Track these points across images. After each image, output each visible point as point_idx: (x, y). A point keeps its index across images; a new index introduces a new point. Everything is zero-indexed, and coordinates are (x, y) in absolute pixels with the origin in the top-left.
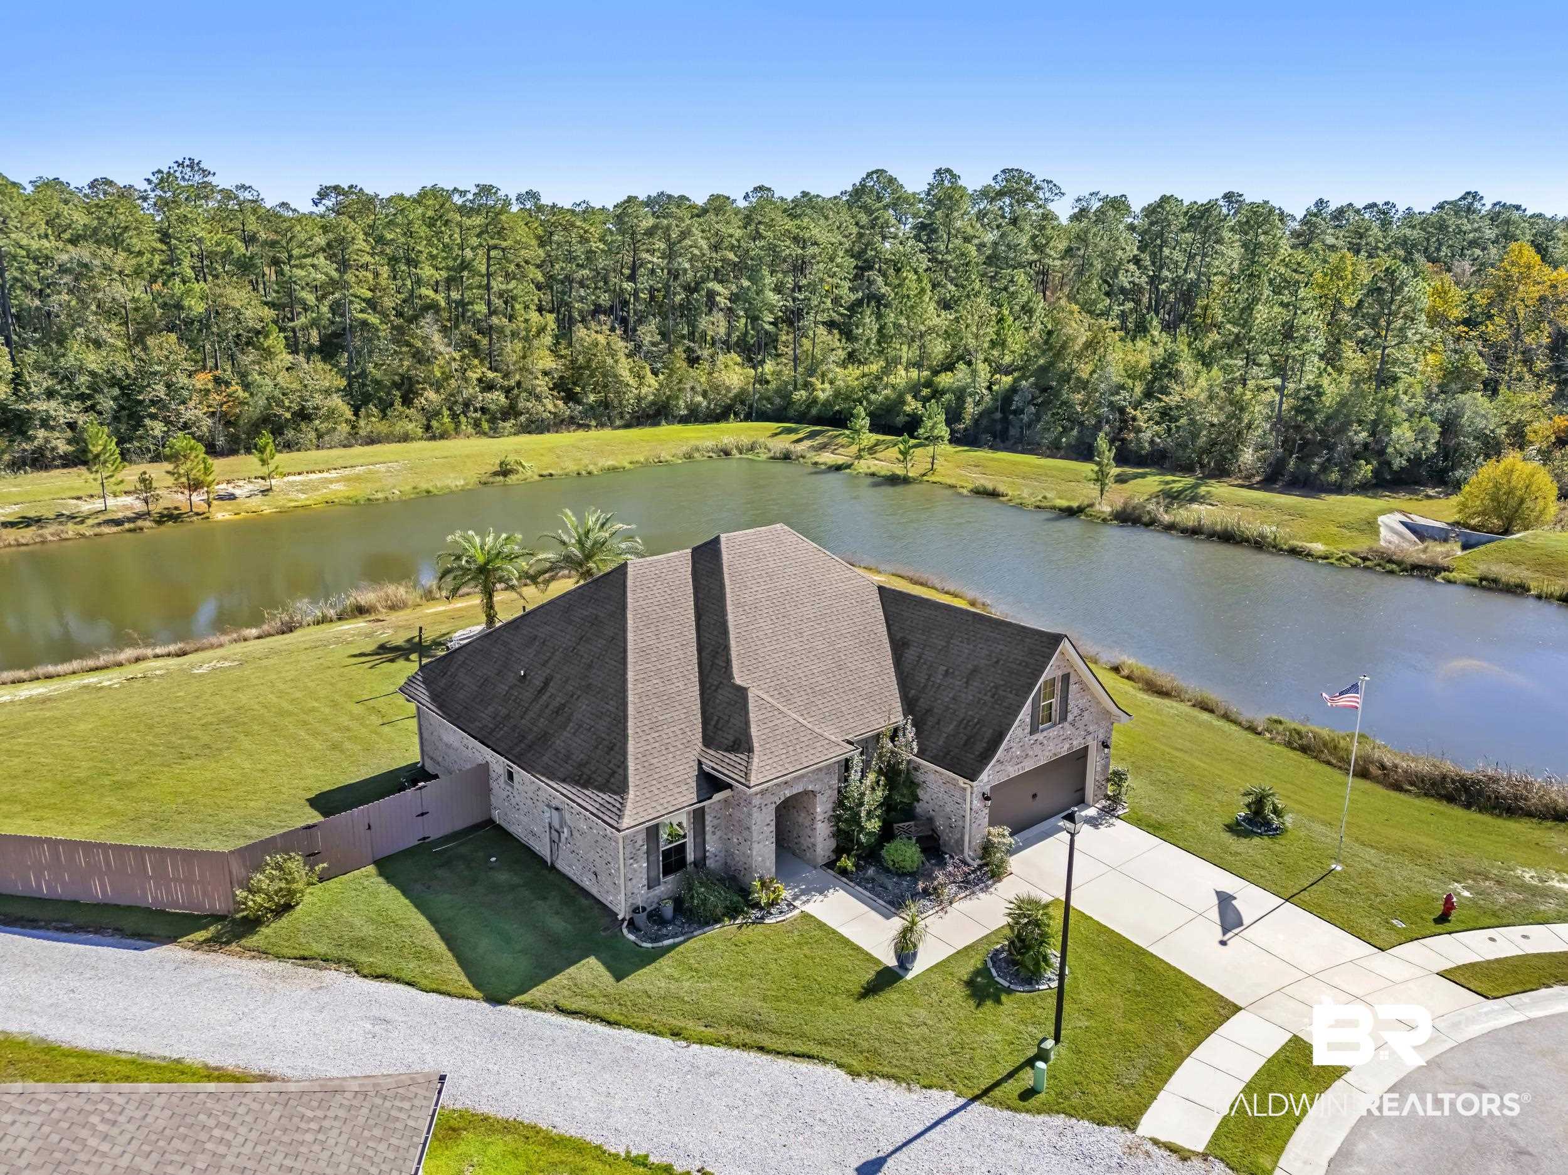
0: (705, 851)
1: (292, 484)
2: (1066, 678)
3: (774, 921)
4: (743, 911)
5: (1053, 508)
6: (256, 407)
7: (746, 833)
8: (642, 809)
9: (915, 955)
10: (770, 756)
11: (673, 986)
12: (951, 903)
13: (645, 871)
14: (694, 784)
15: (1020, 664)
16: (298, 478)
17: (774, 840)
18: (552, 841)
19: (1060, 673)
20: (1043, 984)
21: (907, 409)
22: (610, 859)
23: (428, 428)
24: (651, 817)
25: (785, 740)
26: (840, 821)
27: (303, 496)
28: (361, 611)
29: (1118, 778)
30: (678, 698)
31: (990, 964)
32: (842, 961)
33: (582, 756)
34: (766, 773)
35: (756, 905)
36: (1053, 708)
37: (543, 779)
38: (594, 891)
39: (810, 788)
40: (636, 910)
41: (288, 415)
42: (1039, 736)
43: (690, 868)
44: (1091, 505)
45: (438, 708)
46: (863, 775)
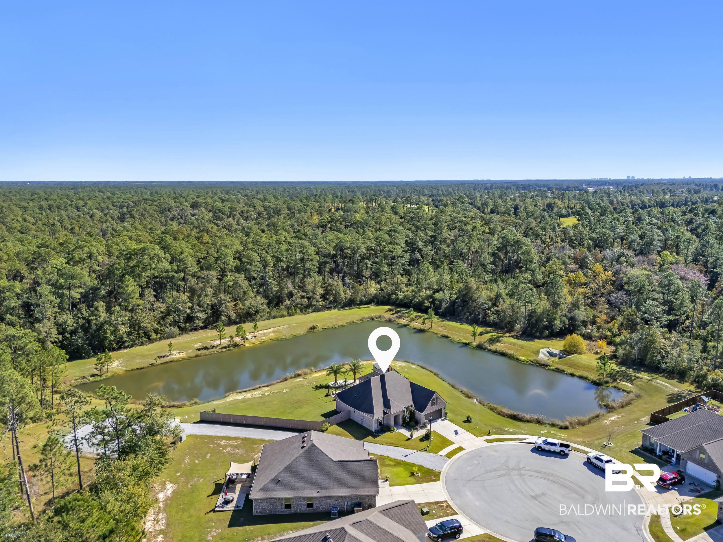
0: (384, 423)
1: (260, 334)
2: (437, 398)
3: (394, 432)
4: (390, 431)
5: (462, 343)
7: (390, 420)
9: (413, 436)
10: (393, 409)
11: (382, 439)
12: (418, 430)
13: (377, 425)
14: (383, 413)
15: (429, 395)
16: (261, 332)
17: (394, 421)
18: (362, 421)
20: (429, 439)
21: (425, 304)
22: (371, 424)
23: (288, 313)
24: (377, 418)
25: (395, 407)
26: (403, 419)
28: (299, 375)
29: (446, 413)
31: (423, 438)
33: (366, 408)
34: (393, 412)
36: (435, 402)
38: (369, 428)
39: (399, 414)
42: (433, 407)
43: (382, 425)
44: (471, 343)
46: (407, 412)
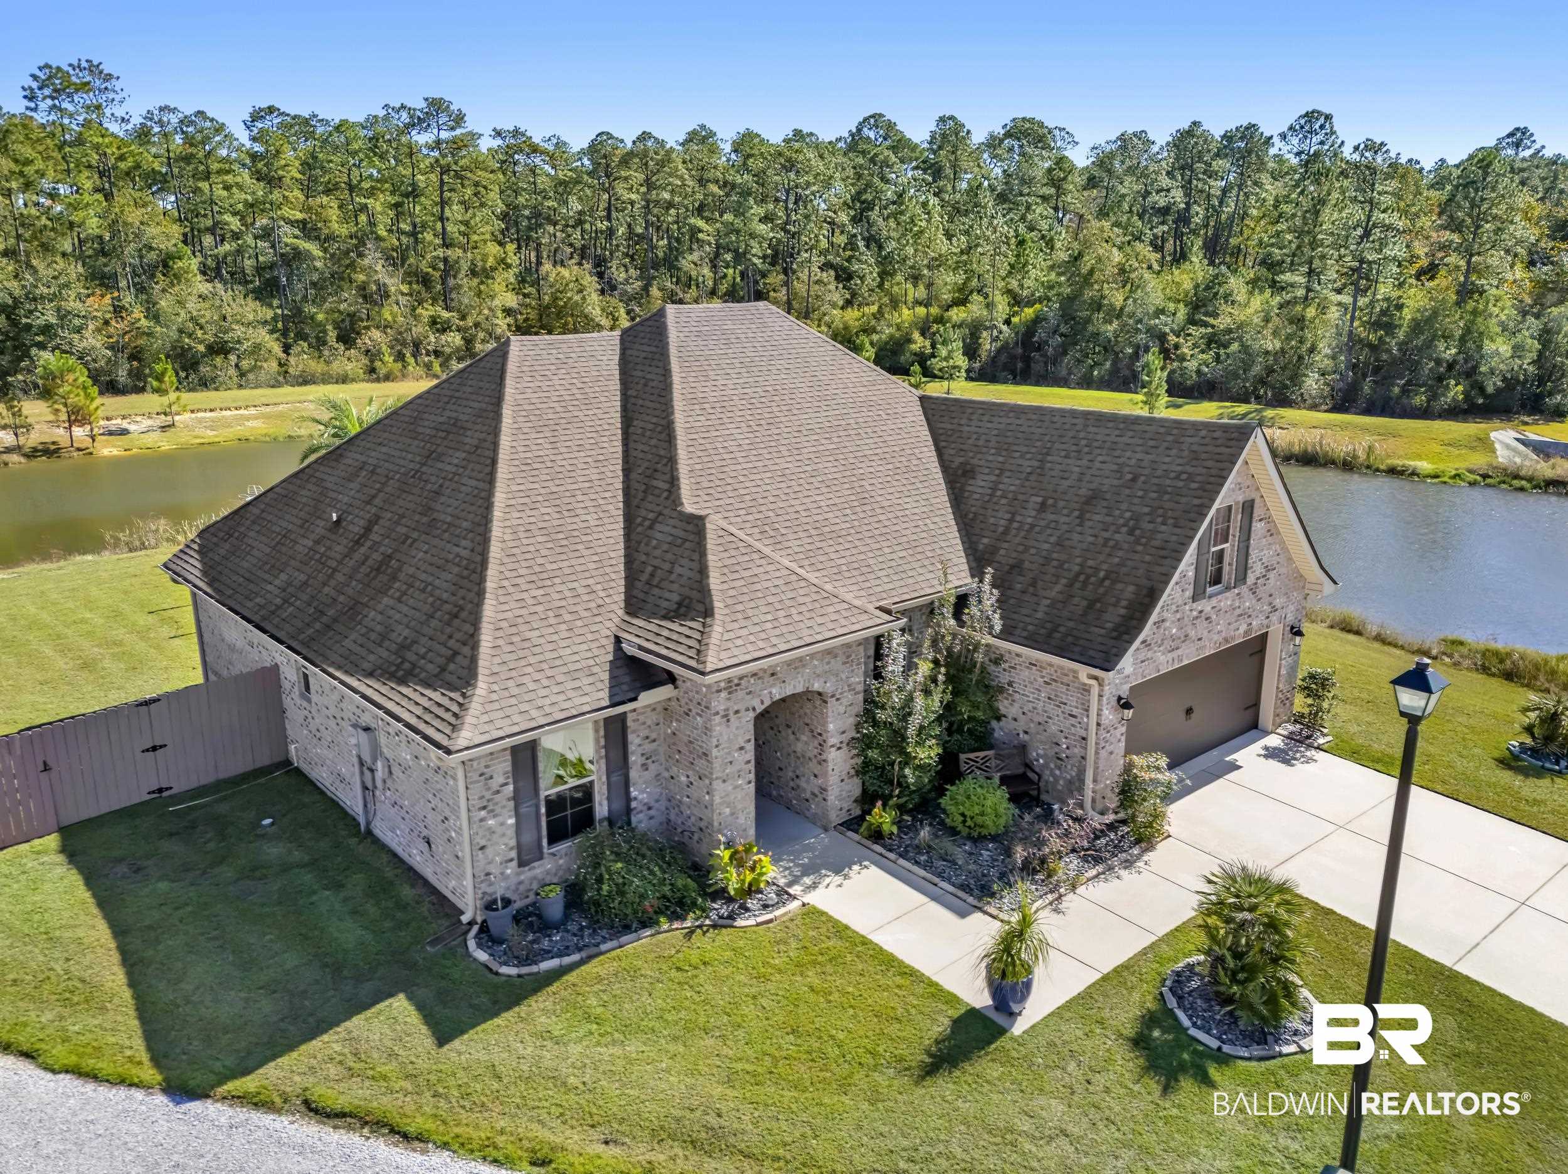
0: (628, 799)
1: (200, 421)
2: (1248, 507)
3: (752, 922)
4: (694, 904)
6: (164, 336)
7: (701, 763)
8: (501, 714)
9: (1028, 985)
10: (743, 623)
11: (549, 1056)
12: (1074, 888)
13: (511, 832)
14: (606, 676)
15: (1177, 478)
16: (209, 414)
17: (752, 776)
18: (365, 788)
19: (1241, 498)
20: (1287, 1042)
21: (914, 347)
22: (447, 813)
23: (370, 369)
24: (516, 729)
25: (771, 599)
26: (869, 747)
27: (210, 433)
29: (1316, 685)
30: (584, 538)
31: (1172, 1003)
32: (882, 998)
33: (406, 632)
34: (736, 652)
35: (721, 894)
36: (1226, 559)
37: (338, 674)
38: (428, 872)
39: (817, 686)
40: (490, 906)
41: (201, 348)
42: (1205, 605)
43: (601, 828)
45: (209, 584)
46: (910, 667)
